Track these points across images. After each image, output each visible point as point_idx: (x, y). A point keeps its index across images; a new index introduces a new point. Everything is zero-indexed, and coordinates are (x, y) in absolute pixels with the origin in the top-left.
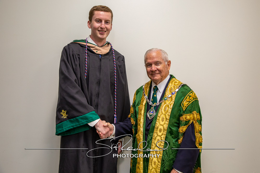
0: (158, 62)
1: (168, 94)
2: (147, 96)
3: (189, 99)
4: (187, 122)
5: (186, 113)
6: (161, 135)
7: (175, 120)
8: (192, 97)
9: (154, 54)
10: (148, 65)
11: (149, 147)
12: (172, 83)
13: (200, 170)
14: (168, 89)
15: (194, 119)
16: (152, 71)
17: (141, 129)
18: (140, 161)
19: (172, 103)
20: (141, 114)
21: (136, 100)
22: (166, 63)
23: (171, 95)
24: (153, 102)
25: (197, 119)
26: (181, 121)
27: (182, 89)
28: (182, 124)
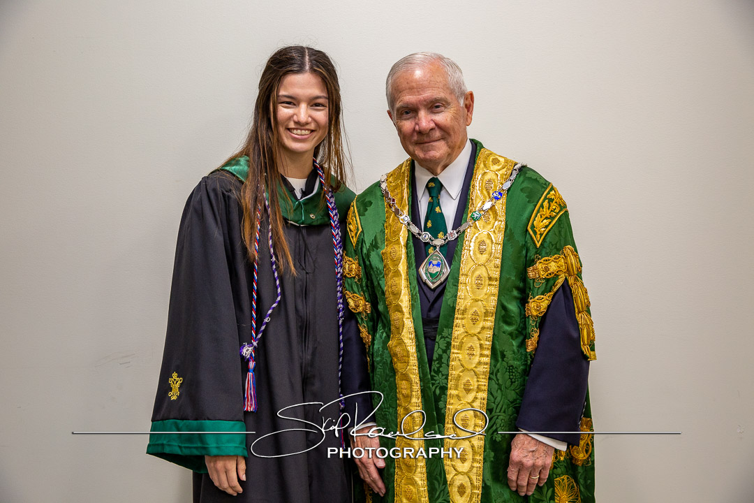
0: (437, 100)
1: (480, 201)
4: (550, 281)
5: (543, 253)
6: (479, 333)
8: (556, 202)
10: (403, 111)
11: (443, 375)
12: (485, 165)
14: (478, 185)
15: (570, 270)
16: (420, 133)
19: (500, 228)
22: (462, 102)
23: (490, 203)
24: (434, 232)
26: (532, 282)
27: (523, 182)
28: (536, 291)
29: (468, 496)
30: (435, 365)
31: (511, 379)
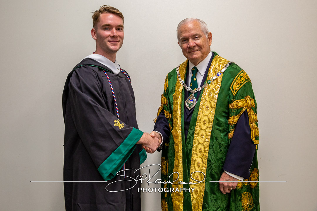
0: (196, 35)
1: (212, 75)
2: (183, 80)
3: (240, 80)
4: (239, 110)
5: (236, 98)
6: (206, 129)
7: (222, 109)
8: (244, 78)
9: (190, 25)
10: (183, 40)
11: (191, 145)
12: (216, 62)
13: (258, 172)
14: (212, 70)
15: (247, 106)
16: (190, 48)
17: (179, 122)
18: (179, 162)
19: (218, 87)
20: (177, 104)
21: (168, 87)
22: (207, 36)
23: (216, 77)
24: (193, 88)
25: (252, 106)
26: (231, 110)
27: (230, 69)
28: (233, 114)
29: (198, 195)
30: (188, 141)
31: (220, 149)
